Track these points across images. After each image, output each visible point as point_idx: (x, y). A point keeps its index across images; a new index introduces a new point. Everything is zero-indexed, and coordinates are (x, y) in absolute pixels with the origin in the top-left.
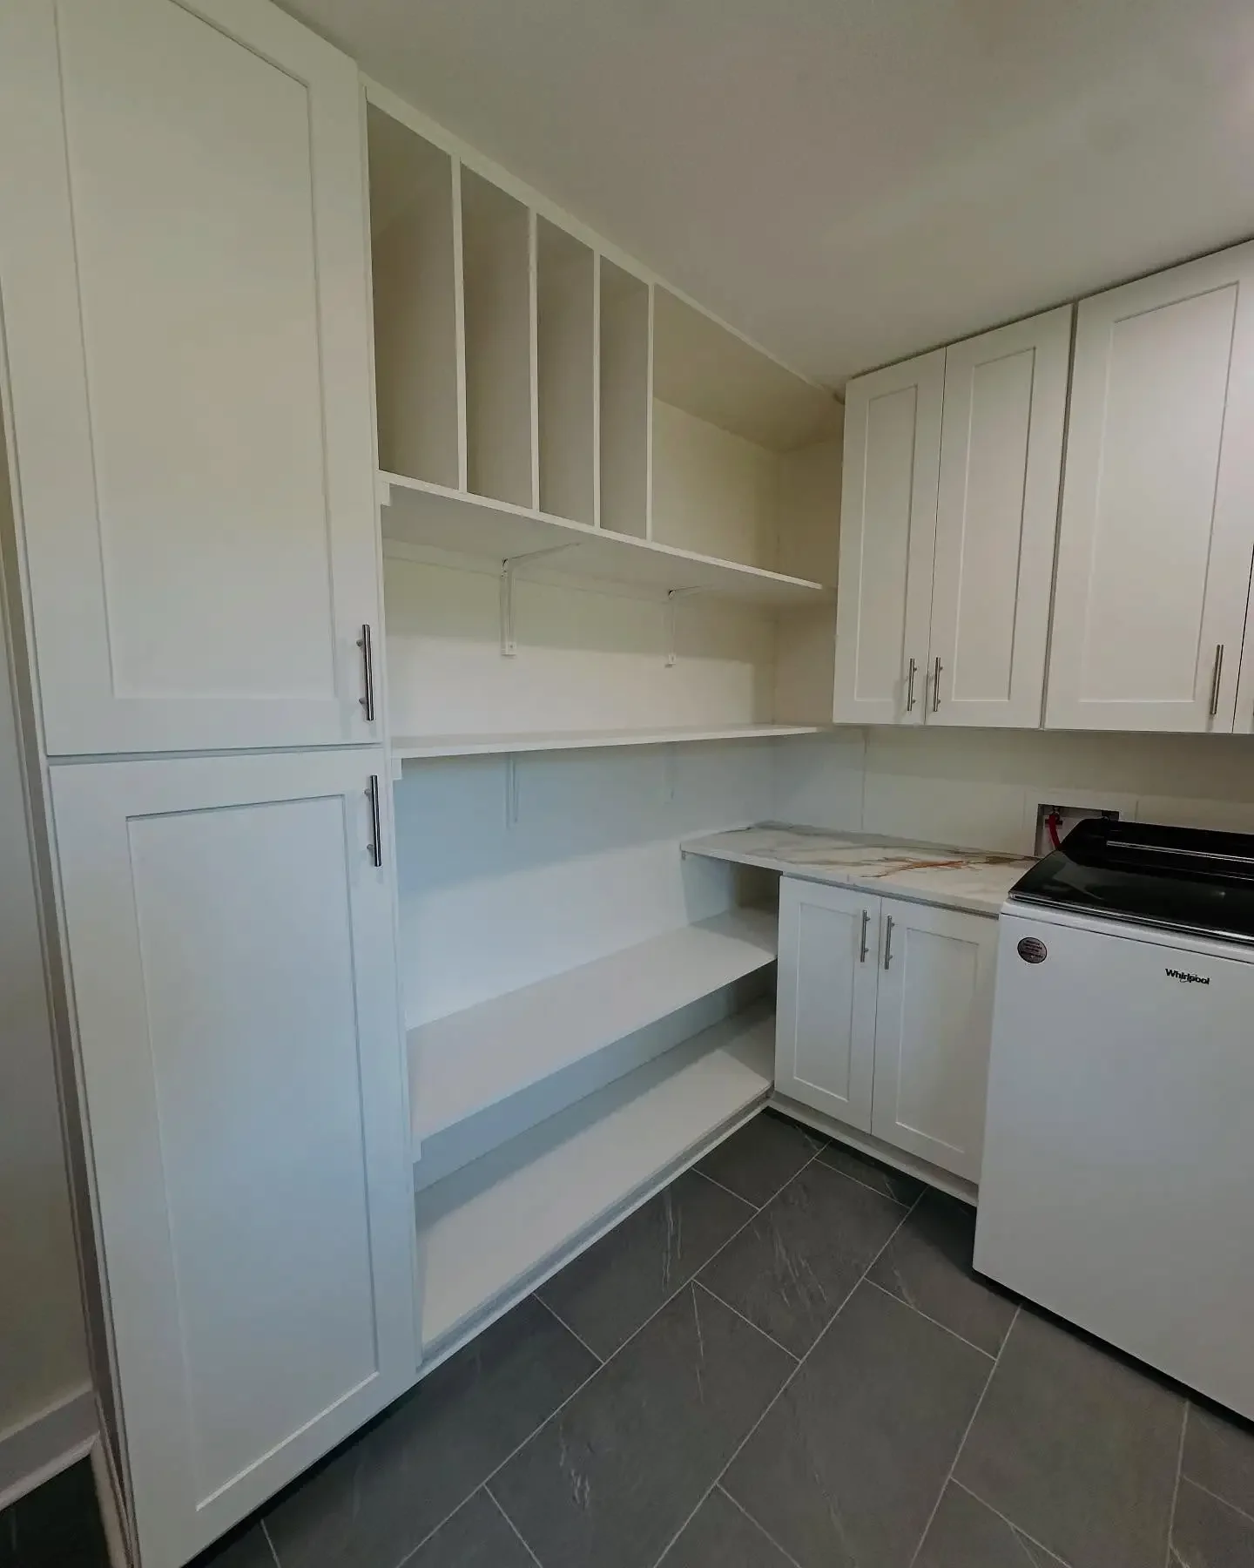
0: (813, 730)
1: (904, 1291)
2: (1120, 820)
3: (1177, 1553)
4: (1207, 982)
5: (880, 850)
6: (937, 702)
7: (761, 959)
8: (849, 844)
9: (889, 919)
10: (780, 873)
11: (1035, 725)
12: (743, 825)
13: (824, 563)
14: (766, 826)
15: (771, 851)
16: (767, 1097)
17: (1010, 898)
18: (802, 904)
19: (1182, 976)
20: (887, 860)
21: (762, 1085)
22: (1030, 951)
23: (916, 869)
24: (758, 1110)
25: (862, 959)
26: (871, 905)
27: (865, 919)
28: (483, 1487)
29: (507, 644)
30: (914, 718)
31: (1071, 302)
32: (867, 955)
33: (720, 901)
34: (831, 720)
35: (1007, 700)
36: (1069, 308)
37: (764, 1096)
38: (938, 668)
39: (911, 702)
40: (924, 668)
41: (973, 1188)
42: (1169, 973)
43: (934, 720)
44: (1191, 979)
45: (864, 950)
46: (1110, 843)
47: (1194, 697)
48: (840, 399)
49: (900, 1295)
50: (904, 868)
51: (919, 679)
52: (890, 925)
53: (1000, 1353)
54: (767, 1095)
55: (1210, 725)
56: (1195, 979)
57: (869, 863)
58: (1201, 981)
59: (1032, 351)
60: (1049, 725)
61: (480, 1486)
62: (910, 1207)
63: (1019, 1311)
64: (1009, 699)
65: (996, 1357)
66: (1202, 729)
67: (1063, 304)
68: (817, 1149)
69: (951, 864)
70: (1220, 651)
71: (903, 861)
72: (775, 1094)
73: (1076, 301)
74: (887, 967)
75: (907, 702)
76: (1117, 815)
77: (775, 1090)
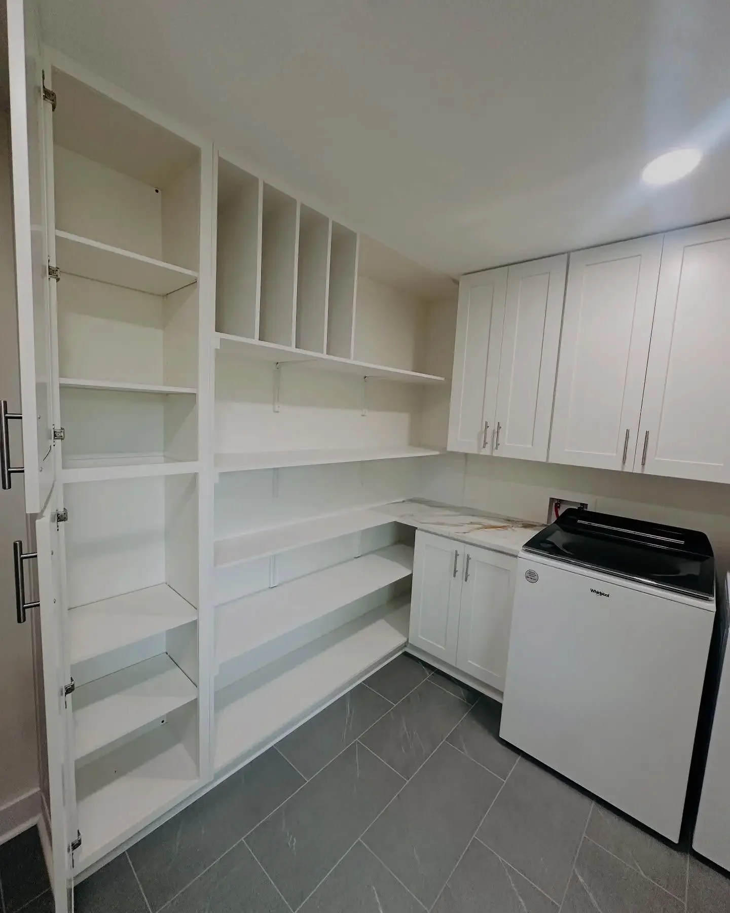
0: (437, 453)
1: (464, 747)
3: (576, 870)
4: (608, 596)
5: (470, 517)
6: (498, 445)
7: (405, 573)
8: (454, 513)
9: (468, 556)
10: (416, 528)
11: (544, 460)
12: (401, 500)
13: (446, 367)
14: (412, 501)
15: (412, 515)
16: (405, 646)
17: (523, 548)
18: (426, 545)
19: (598, 593)
20: (471, 523)
21: (402, 640)
22: (532, 576)
23: (486, 530)
24: (400, 653)
25: (455, 576)
26: (462, 549)
27: (457, 555)
28: (242, 841)
29: (277, 406)
30: (486, 452)
31: (567, 253)
32: (457, 573)
33: (387, 540)
34: (446, 448)
36: (566, 255)
37: (404, 645)
38: (499, 427)
39: (485, 443)
40: (493, 427)
41: (501, 694)
42: (592, 591)
43: (496, 454)
44: (601, 594)
45: (455, 571)
46: (579, 521)
47: (617, 453)
48: (457, 282)
49: (463, 751)
50: (478, 529)
51: (489, 430)
52: (468, 558)
53: (507, 778)
54: (406, 644)
55: (623, 468)
56: (603, 594)
57: (462, 525)
58: (606, 595)
59: (548, 274)
60: (551, 461)
61: (240, 840)
62: (472, 705)
63: (520, 758)
64: (532, 445)
65: (505, 780)
66: (620, 469)
67: (563, 253)
68: (429, 674)
69: (503, 527)
70: (628, 432)
71: (480, 524)
72: (408, 644)
73: (569, 253)
74: (466, 580)
75: (483, 443)
76: (587, 505)
77: (409, 642)
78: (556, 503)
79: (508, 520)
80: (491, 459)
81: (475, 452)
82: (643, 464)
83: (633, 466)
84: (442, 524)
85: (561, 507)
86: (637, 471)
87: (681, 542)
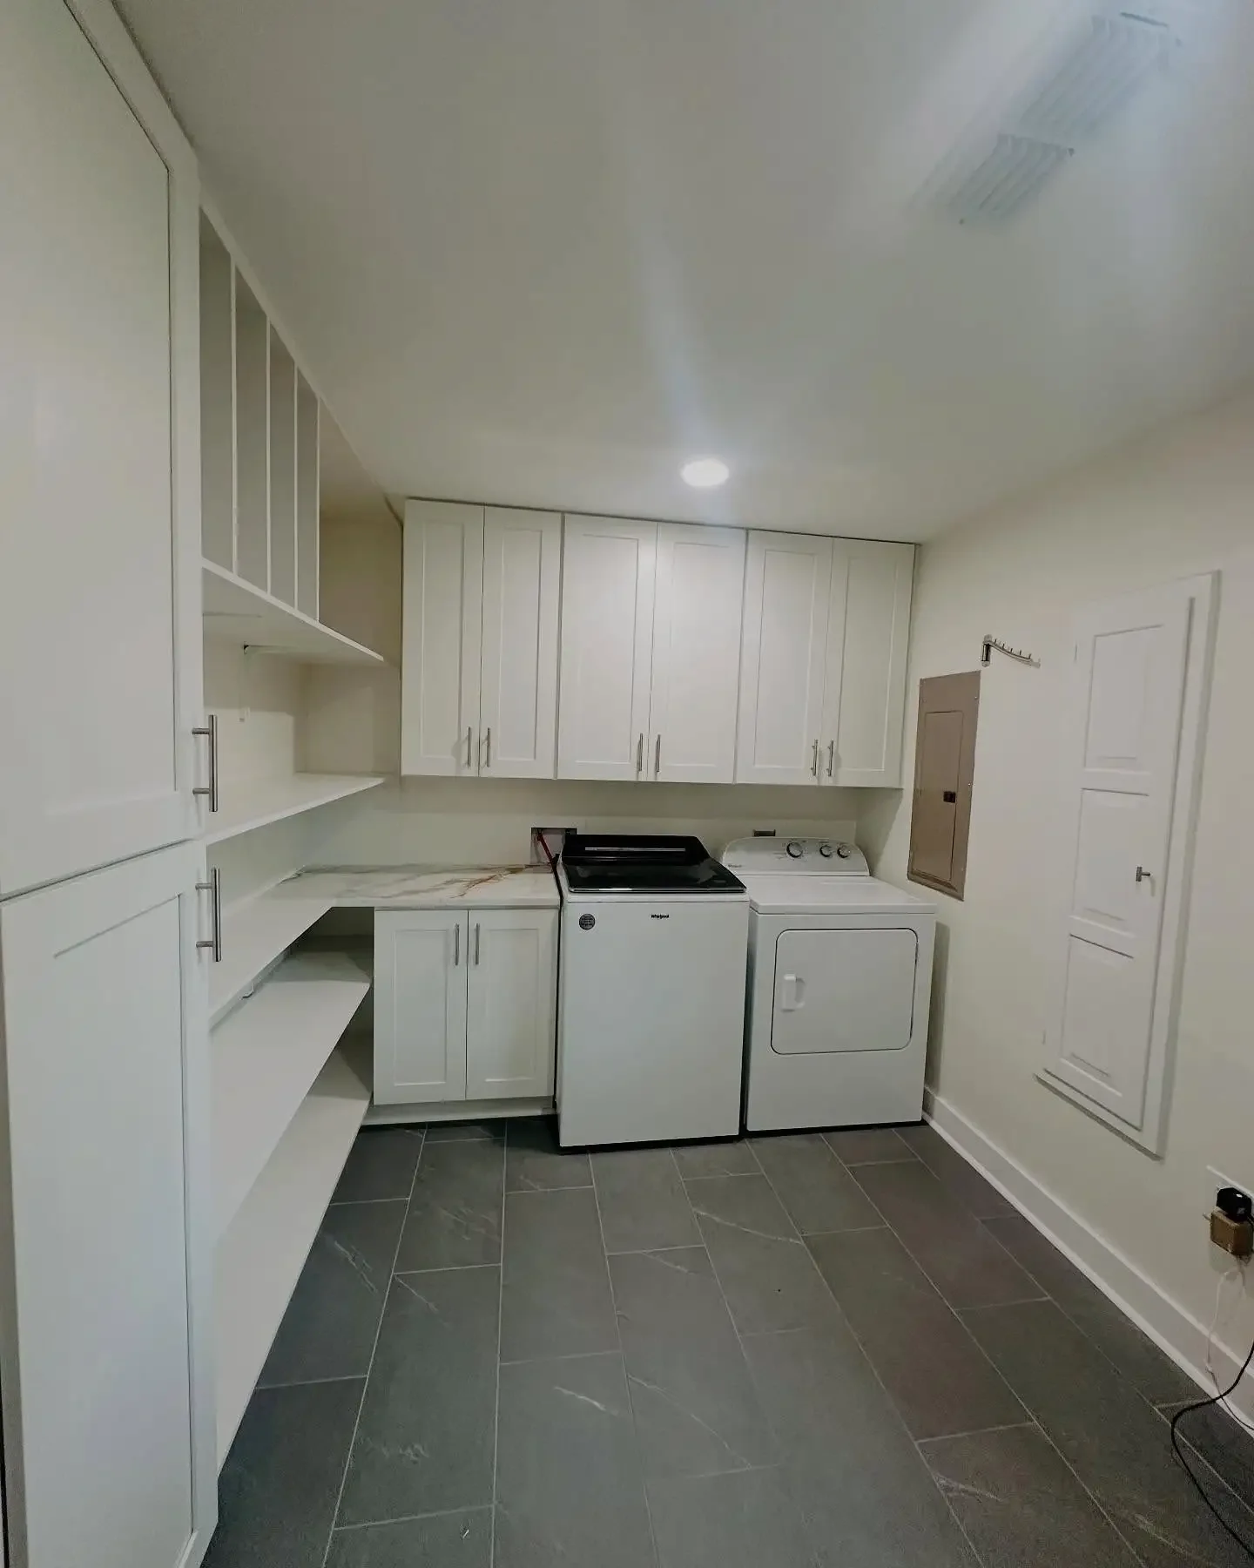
0: (381, 781)
1: (531, 1185)
3: (695, 1210)
4: (668, 917)
5: (438, 876)
6: (488, 760)
9: (478, 927)
10: (374, 908)
11: (551, 776)
12: (291, 874)
14: (311, 871)
17: (570, 894)
18: (397, 931)
19: (658, 917)
23: (478, 885)
25: (457, 963)
26: (459, 918)
27: (458, 931)
30: (470, 772)
31: (561, 512)
32: (459, 958)
34: (400, 772)
35: (532, 759)
36: (559, 514)
38: (489, 734)
39: (469, 759)
42: (653, 916)
43: (485, 773)
44: (662, 917)
45: (457, 957)
46: (589, 849)
47: (628, 764)
48: (397, 508)
49: (532, 1188)
50: (469, 886)
51: (472, 740)
52: (479, 930)
53: (594, 1182)
58: (664, 917)
59: (540, 533)
60: (560, 777)
62: (503, 1135)
63: (590, 1155)
64: (535, 758)
65: (592, 1184)
66: (634, 779)
67: (558, 511)
68: (422, 1136)
69: (491, 878)
70: (641, 736)
71: (461, 881)
72: (373, 1109)
73: (563, 512)
74: (477, 963)
75: (465, 759)
76: (575, 830)
77: (375, 1104)
78: (539, 834)
79: (485, 869)
80: (480, 783)
81: (452, 774)
82: (657, 770)
83: (647, 776)
84: (414, 892)
85: (546, 838)
86: (651, 779)
87: (683, 850)
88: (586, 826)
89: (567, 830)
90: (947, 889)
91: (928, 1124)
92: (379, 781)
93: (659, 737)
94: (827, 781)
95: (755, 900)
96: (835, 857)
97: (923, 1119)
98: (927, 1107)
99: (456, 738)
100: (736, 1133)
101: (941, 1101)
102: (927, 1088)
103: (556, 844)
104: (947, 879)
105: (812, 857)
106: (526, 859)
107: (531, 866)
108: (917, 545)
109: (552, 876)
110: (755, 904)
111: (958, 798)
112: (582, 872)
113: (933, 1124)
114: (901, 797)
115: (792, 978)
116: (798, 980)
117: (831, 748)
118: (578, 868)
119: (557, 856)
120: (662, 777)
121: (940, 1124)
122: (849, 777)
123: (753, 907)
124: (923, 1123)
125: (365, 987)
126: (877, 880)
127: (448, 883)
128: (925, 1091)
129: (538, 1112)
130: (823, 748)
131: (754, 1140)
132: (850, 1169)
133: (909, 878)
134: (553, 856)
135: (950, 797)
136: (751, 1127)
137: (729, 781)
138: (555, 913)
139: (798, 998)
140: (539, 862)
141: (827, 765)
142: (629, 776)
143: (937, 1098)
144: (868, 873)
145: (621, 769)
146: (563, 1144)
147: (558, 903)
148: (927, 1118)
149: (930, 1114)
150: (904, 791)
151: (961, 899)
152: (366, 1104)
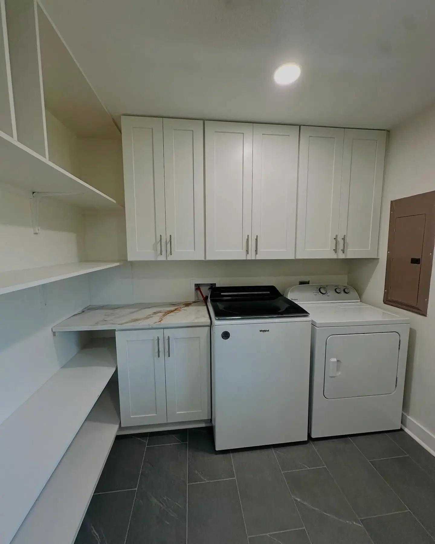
1: (202, 477)
2: (217, 286)
4: (269, 331)
5: (148, 309)
6: (171, 251)
9: (168, 337)
10: (115, 330)
11: (203, 259)
12: (80, 310)
17: (216, 319)
18: (127, 341)
19: (263, 331)
25: (159, 356)
26: (158, 333)
27: (159, 340)
30: (162, 258)
34: (126, 259)
35: (194, 251)
36: (202, 121)
38: (171, 238)
39: (161, 251)
40: (166, 238)
42: (261, 331)
43: (170, 258)
44: (265, 331)
45: (159, 353)
46: (222, 294)
47: (242, 250)
49: (202, 480)
50: (164, 315)
51: (163, 242)
52: (169, 339)
55: (246, 257)
57: (150, 316)
58: (267, 331)
59: (192, 132)
60: (207, 259)
62: (187, 441)
63: (231, 454)
64: (195, 250)
65: (234, 476)
67: (201, 119)
68: (146, 442)
69: (176, 310)
70: (248, 236)
71: (161, 312)
72: (120, 428)
73: (204, 120)
74: (169, 356)
75: (159, 252)
76: (215, 284)
77: (122, 426)
78: (198, 287)
79: (173, 305)
81: (153, 259)
82: (256, 254)
83: (251, 256)
84: (136, 320)
85: (202, 289)
86: (253, 258)
87: (269, 292)
88: (220, 282)
89: (211, 284)
90: (416, 310)
91: (404, 431)
92: (117, 264)
93: (257, 236)
94: (342, 256)
95: (313, 320)
96: (343, 293)
97: (401, 428)
98: (403, 422)
99: (154, 242)
100: (306, 439)
101: (410, 418)
102: (403, 413)
103: (206, 291)
104: (415, 305)
105: (332, 293)
106: (192, 299)
107: (195, 302)
108: (388, 131)
109: (205, 307)
110: (315, 322)
111: (423, 261)
112: (221, 306)
113: (406, 430)
114: (378, 262)
115: (335, 360)
116: (338, 361)
117: (344, 239)
118: (218, 303)
119: (207, 297)
120: (259, 257)
121: (409, 429)
122: (352, 253)
123: (313, 324)
124: (401, 430)
125: (114, 370)
126: (365, 304)
127: (155, 313)
128: (402, 413)
129: (203, 425)
130: (340, 239)
131: (315, 442)
132: (370, 462)
133: (385, 303)
134: (205, 296)
135: (416, 261)
136: (313, 436)
137: (292, 257)
138: (208, 329)
139: (338, 370)
140: (198, 299)
141: (341, 248)
142: (242, 256)
143: (408, 417)
144: (359, 301)
145: (238, 254)
146: (217, 449)
147: (209, 324)
148: (403, 428)
149: (405, 426)
150: (380, 260)
151: (425, 315)
152: (117, 426)
